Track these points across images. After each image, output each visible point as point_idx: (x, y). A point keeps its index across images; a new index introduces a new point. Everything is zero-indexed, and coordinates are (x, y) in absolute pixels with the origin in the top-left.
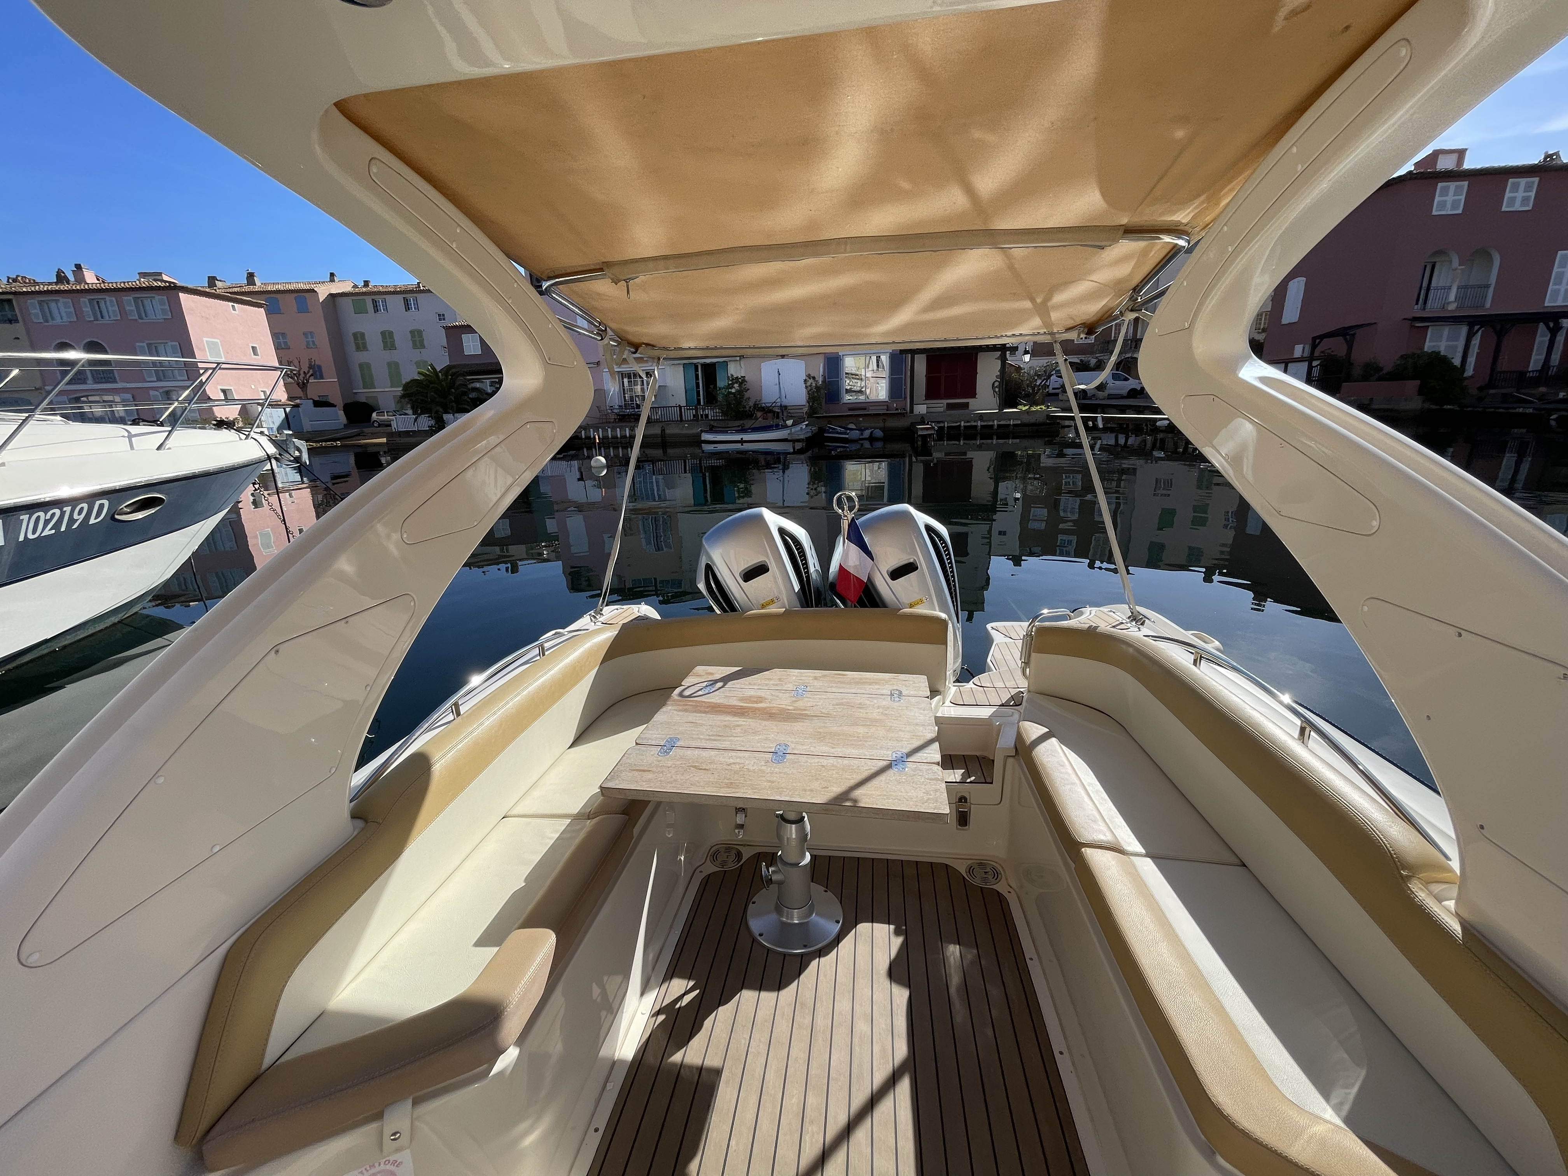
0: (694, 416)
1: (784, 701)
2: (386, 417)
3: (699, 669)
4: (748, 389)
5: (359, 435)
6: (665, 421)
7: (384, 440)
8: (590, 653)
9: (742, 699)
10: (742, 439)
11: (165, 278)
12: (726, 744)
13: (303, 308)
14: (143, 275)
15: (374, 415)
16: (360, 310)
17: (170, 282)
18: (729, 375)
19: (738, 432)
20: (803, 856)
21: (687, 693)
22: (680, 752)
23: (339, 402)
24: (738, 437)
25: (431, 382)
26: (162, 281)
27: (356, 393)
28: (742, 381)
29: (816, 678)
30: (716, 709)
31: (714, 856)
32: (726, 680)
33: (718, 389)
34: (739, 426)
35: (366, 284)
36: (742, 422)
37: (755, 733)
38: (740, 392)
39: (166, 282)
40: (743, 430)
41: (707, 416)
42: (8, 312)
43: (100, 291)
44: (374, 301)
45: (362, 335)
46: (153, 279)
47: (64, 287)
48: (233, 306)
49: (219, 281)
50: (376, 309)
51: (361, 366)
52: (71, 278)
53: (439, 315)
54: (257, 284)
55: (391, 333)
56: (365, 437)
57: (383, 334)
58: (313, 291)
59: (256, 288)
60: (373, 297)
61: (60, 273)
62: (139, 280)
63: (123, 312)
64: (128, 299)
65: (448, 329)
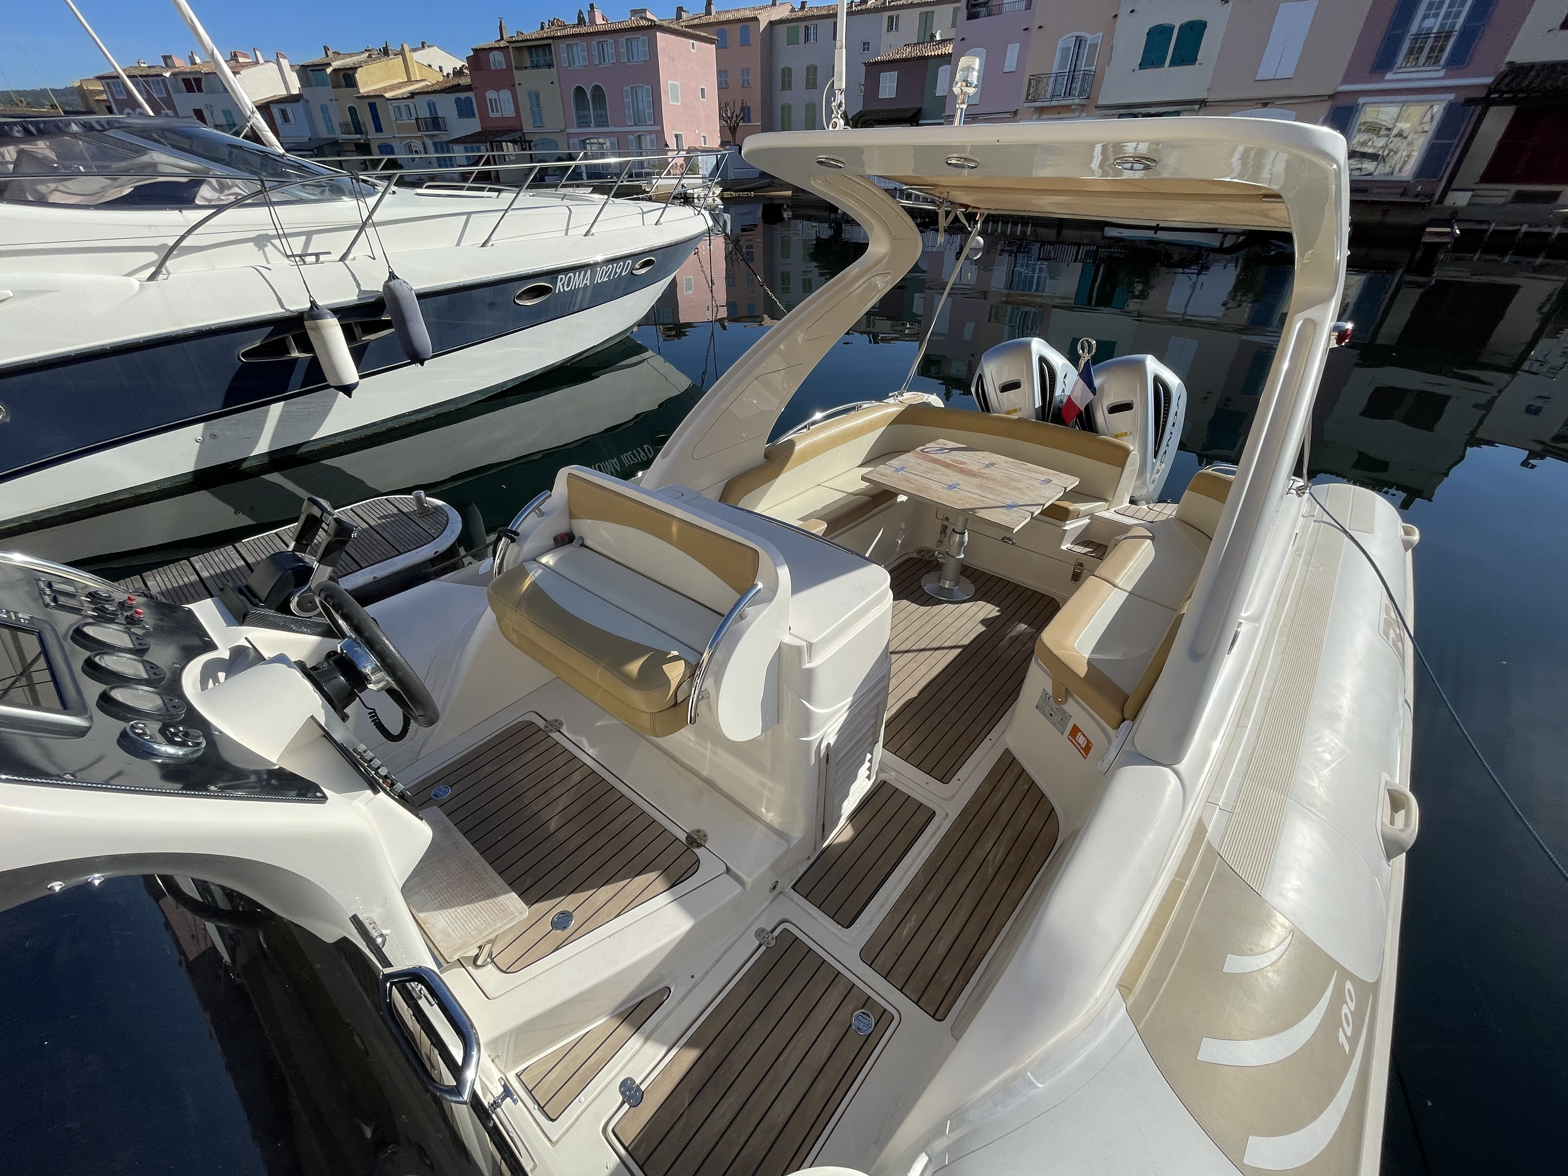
1: (975, 468)
3: (941, 440)
5: (769, 186)
7: (789, 193)
8: (883, 417)
9: (952, 461)
11: (649, 15)
12: (929, 476)
13: (745, 42)
14: (634, 12)
16: (792, 40)
17: (652, 21)
20: (959, 554)
21: (925, 450)
22: (904, 473)
26: (646, 19)
29: (1006, 462)
30: (935, 461)
31: (919, 552)
32: (951, 450)
35: (803, 6)
37: (947, 476)
39: (648, 20)
42: (548, 58)
43: (605, 33)
44: (807, 28)
45: (790, 70)
46: (639, 15)
47: (582, 30)
48: (693, 43)
49: (685, 11)
50: (807, 39)
51: (783, 107)
52: (587, 20)
53: (864, 44)
54: (713, 13)
55: (815, 68)
56: (776, 189)
57: (808, 68)
58: (756, 19)
59: (712, 19)
60: (806, 23)
61: (579, 16)
62: (631, 19)
63: (618, 55)
64: (622, 40)
65: (868, 65)
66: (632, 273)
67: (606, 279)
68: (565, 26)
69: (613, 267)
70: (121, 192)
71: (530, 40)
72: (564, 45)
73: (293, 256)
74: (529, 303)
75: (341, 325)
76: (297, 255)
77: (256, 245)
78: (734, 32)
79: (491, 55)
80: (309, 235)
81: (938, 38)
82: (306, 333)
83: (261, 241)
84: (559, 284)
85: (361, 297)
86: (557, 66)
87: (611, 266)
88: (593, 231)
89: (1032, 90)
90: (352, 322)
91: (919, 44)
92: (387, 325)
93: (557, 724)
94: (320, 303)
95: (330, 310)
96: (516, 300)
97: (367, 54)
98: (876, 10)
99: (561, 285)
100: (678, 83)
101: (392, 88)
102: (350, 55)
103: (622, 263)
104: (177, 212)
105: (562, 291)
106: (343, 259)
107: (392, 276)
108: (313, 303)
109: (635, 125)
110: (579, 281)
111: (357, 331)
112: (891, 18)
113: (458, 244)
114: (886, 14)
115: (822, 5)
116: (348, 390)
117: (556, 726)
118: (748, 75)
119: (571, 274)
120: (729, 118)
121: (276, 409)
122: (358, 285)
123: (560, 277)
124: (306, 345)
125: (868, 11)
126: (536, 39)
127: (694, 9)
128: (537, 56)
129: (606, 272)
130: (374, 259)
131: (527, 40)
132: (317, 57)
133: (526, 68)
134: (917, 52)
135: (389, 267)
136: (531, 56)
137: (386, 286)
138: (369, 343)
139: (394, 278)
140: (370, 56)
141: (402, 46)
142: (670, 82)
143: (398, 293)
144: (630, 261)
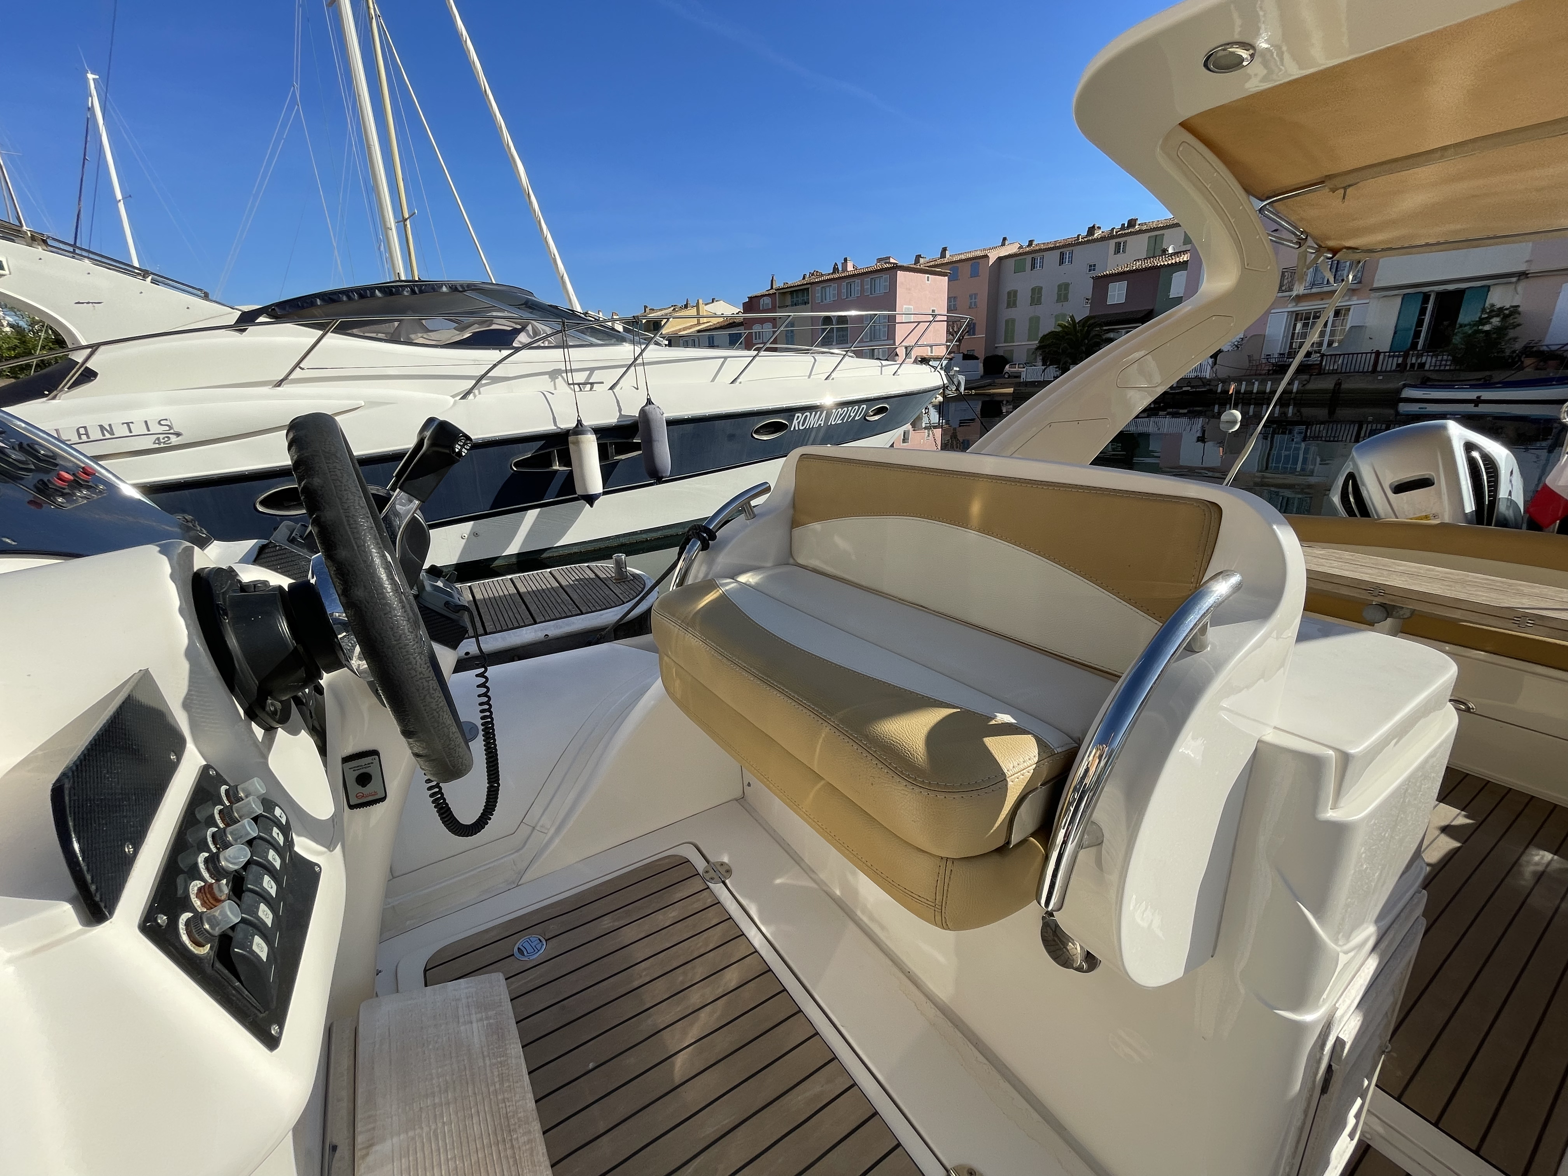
0: (1398, 365)
2: (1017, 369)
4: (1519, 325)
5: (990, 385)
6: (1345, 373)
7: (1011, 390)
10: (1479, 397)
11: (892, 260)
13: (975, 274)
14: (879, 260)
15: (1007, 367)
16: (1019, 269)
18: (1487, 305)
19: (1474, 387)
23: (982, 357)
24: (1473, 395)
25: (1067, 334)
26: (889, 263)
27: (996, 347)
28: (1509, 314)
33: (1457, 326)
34: (1480, 379)
35: (1031, 243)
36: (1488, 373)
38: (1501, 331)
39: (892, 264)
40: (1487, 384)
41: (1422, 365)
42: (805, 298)
43: (854, 276)
44: (1033, 259)
45: (1015, 292)
46: (884, 261)
47: (836, 276)
48: (928, 277)
49: (923, 258)
50: (1033, 267)
51: (1007, 321)
52: (840, 269)
53: (1090, 266)
54: (948, 256)
55: (1040, 289)
56: (995, 387)
57: (1033, 290)
58: (986, 256)
59: (946, 260)
60: (1033, 255)
61: (834, 267)
62: (877, 264)
63: (862, 290)
64: (867, 279)
65: (1096, 279)
66: (865, 417)
67: (839, 422)
68: (822, 275)
69: (848, 410)
70: (463, 336)
71: (794, 287)
72: (820, 288)
73: (574, 384)
74: (765, 438)
75: (598, 444)
76: (576, 384)
77: (550, 377)
78: (966, 268)
79: (762, 300)
80: (592, 370)
81: (1171, 251)
82: (568, 449)
83: (554, 374)
84: (795, 422)
85: (620, 420)
86: (812, 303)
87: (846, 409)
88: (833, 375)
89: (1286, 282)
90: (608, 442)
91: (1150, 258)
92: (637, 447)
93: (723, 871)
94: (585, 423)
95: (593, 429)
96: (754, 435)
97: (672, 308)
98: (1103, 239)
99: (797, 423)
100: (912, 307)
101: (685, 329)
102: (661, 310)
103: (857, 407)
104: (498, 351)
105: (797, 429)
106: (611, 388)
107: (649, 402)
108: (579, 422)
109: (871, 341)
110: (813, 421)
111: (612, 450)
112: (1118, 245)
113: (713, 380)
114: (1112, 243)
115: (1049, 241)
116: (590, 499)
117: (722, 873)
118: (975, 299)
119: (808, 414)
120: (955, 332)
121: (532, 515)
122: (620, 410)
123: (797, 415)
124: (566, 460)
125: (1097, 240)
126: (798, 286)
127: (931, 255)
128: (797, 297)
129: (841, 415)
130: (638, 389)
131: (791, 287)
132: (639, 312)
133: (787, 306)
134: (1149, 264)
135: (648, 394)
136: (792, 297)
137: (643, 411)
138: (619, 461)
139: (650, 404)
140: (674, 309)
141: (698, 300)
142: (905, 306)
143: (651, 416)
144: (865, 406)
